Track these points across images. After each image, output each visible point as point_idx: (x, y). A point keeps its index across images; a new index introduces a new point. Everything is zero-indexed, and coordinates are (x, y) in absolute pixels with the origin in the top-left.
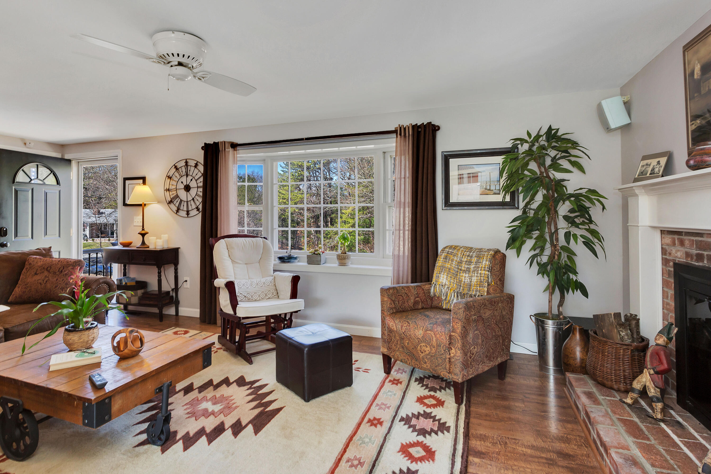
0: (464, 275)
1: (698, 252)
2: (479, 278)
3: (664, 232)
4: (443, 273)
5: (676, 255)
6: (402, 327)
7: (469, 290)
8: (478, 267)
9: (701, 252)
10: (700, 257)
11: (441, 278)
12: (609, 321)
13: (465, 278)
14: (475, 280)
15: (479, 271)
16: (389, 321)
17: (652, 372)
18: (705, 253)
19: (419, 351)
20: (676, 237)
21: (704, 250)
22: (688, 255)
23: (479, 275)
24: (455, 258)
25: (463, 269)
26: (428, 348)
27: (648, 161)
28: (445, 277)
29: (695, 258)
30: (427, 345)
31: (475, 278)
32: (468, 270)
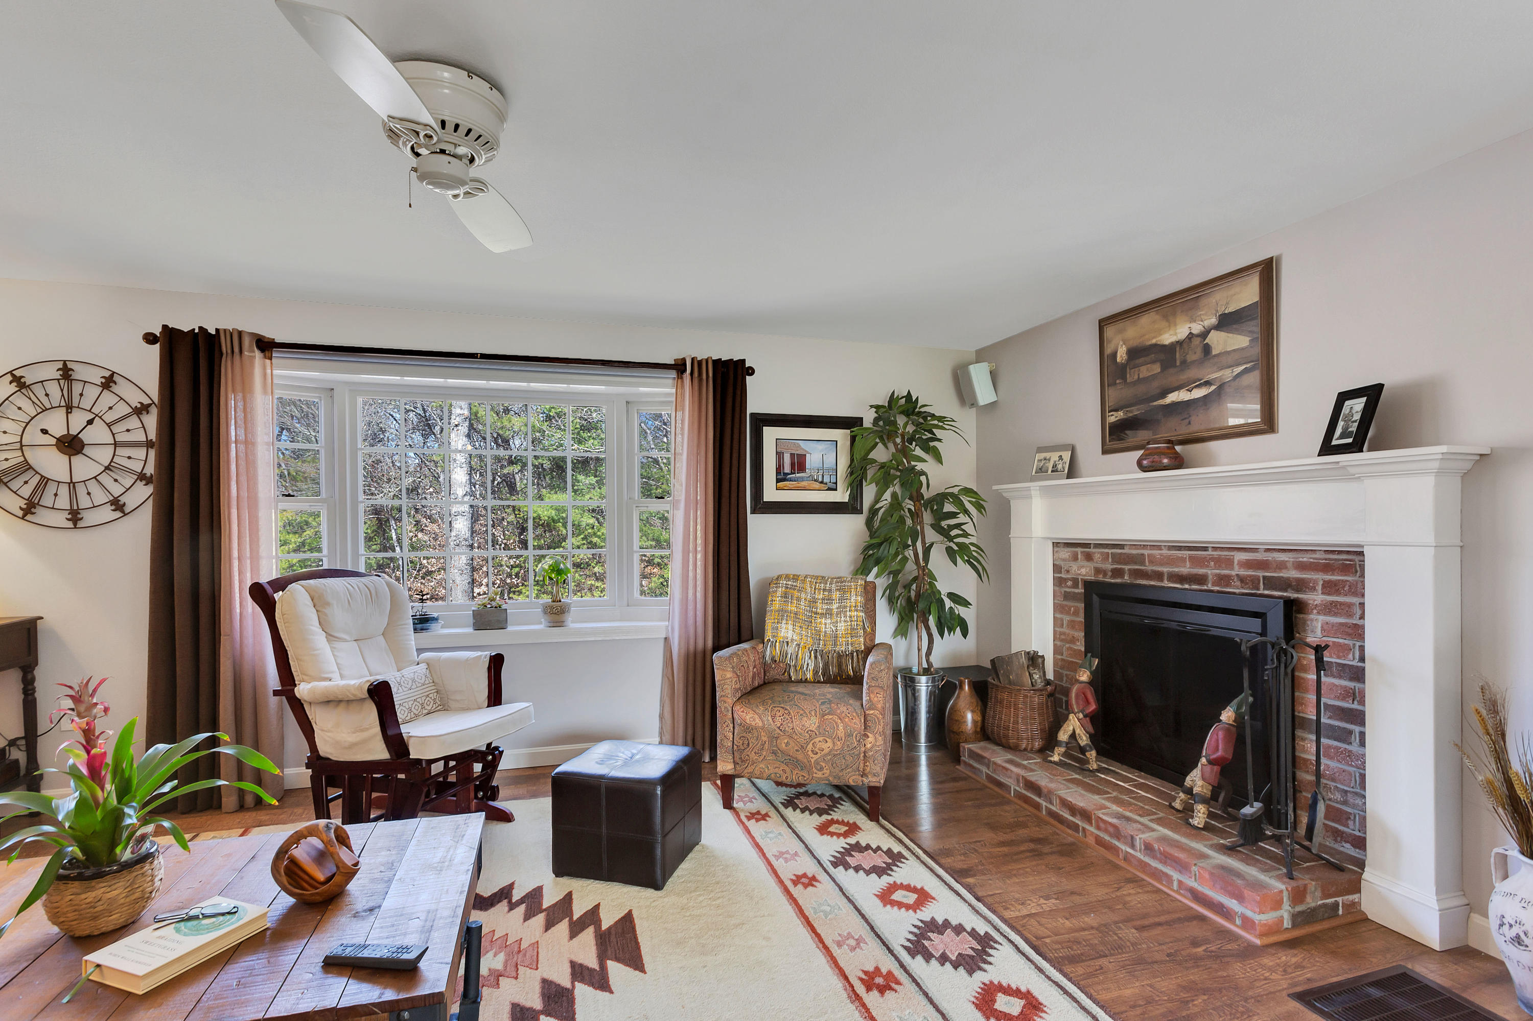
0: (823, 620)
1: (1115, 566)
2: (849, 624)
3: (1056, 545)
4: (784, 622)
5: (1079, 572)
6: (773, 717)
7: (835, 645)
8: (845, 607)
9: (1119, 567)
10: (1117, 573)
11: (783, 630)
12: (1019, 663)
13: (825, 625)
14: (843, 628)
15: (848, 613)
16: (743, 712)
17: (1081, 716)
18: (1127, 567)
19: (810, 753)
20: (1079, 550)
21: (1126, 564)
22: (1098, 571)
23: (848, 619)
24: (803, 595)
25: (819, 611)
26: (830, 744)
27: (1047, 455)
28: (790, 627)
29: (1110, 574)
30: (827, 739)
31: (843, 624)
32: (828, 613)
